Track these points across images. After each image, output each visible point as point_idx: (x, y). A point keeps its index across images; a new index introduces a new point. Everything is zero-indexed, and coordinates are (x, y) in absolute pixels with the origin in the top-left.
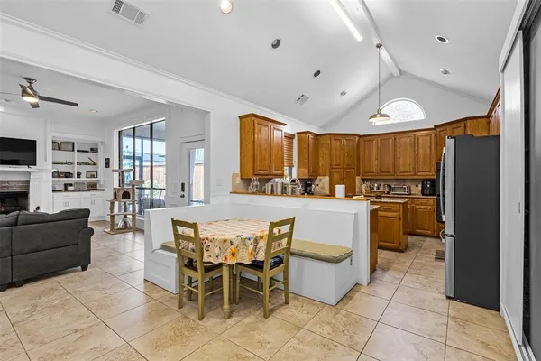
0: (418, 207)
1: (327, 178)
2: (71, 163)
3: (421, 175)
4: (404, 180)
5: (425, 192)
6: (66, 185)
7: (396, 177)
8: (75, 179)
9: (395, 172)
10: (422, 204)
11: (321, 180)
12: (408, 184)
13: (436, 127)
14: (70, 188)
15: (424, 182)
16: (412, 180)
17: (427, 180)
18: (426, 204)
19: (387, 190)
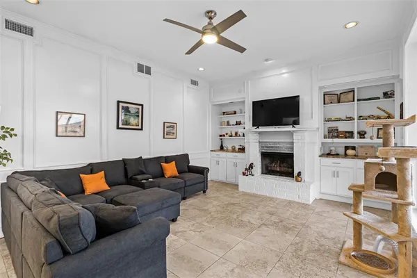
2: (351, 119)
6: (347, 148)
8: (356, 140)
14: (350, 152)
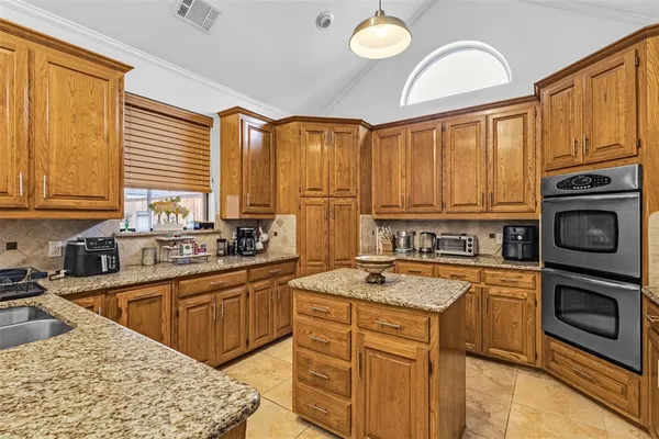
0: (493, 291)
1: (292, 218)
3: (502, 213)
4: (465, 222)
5: (512, 253)
7: (444, 216)
9: (443, 205)
10: (504, 284)
11: (280, 223)
12: (472, 232)
13: (541, 85)
15: (508, 226)
16: (483, 223)
17: (516, 224)
18: (515, 285)
19: (428, 244)
